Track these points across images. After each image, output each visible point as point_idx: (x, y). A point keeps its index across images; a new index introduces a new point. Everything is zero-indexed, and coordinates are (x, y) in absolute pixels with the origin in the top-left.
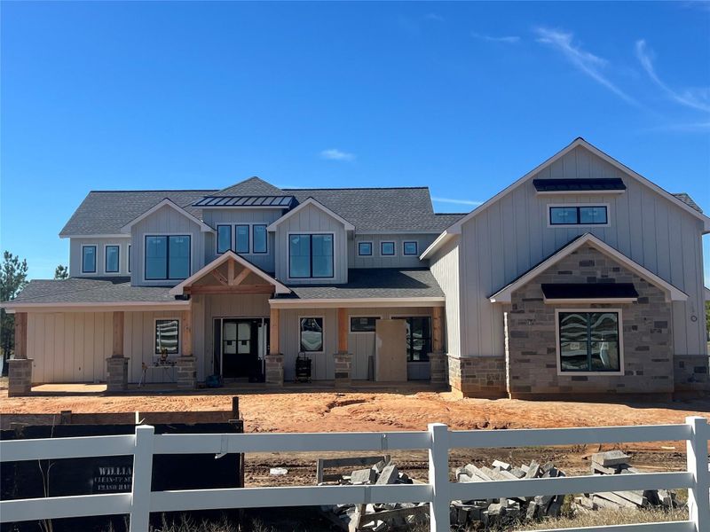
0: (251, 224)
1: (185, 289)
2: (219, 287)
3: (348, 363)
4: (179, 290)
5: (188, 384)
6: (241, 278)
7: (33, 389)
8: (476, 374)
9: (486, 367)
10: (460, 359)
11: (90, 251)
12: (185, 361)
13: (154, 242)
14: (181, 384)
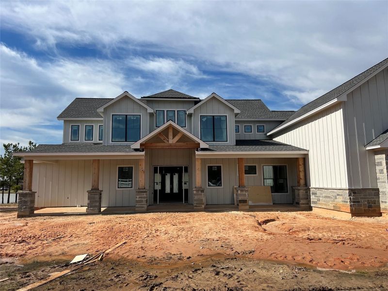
0: (176, 110)
1: (141, 145)
2: (162, 144)
3: (247, 193)
4: (137, 145)
5: (143, 207)
6: (177, 138)
7: (36, 212)
8: (360, 200)
9: (366, 195)
10: (349, 189)
11: (75, 128)
12: (141, 192)
13: (118, 118)
14: (138, 207)
